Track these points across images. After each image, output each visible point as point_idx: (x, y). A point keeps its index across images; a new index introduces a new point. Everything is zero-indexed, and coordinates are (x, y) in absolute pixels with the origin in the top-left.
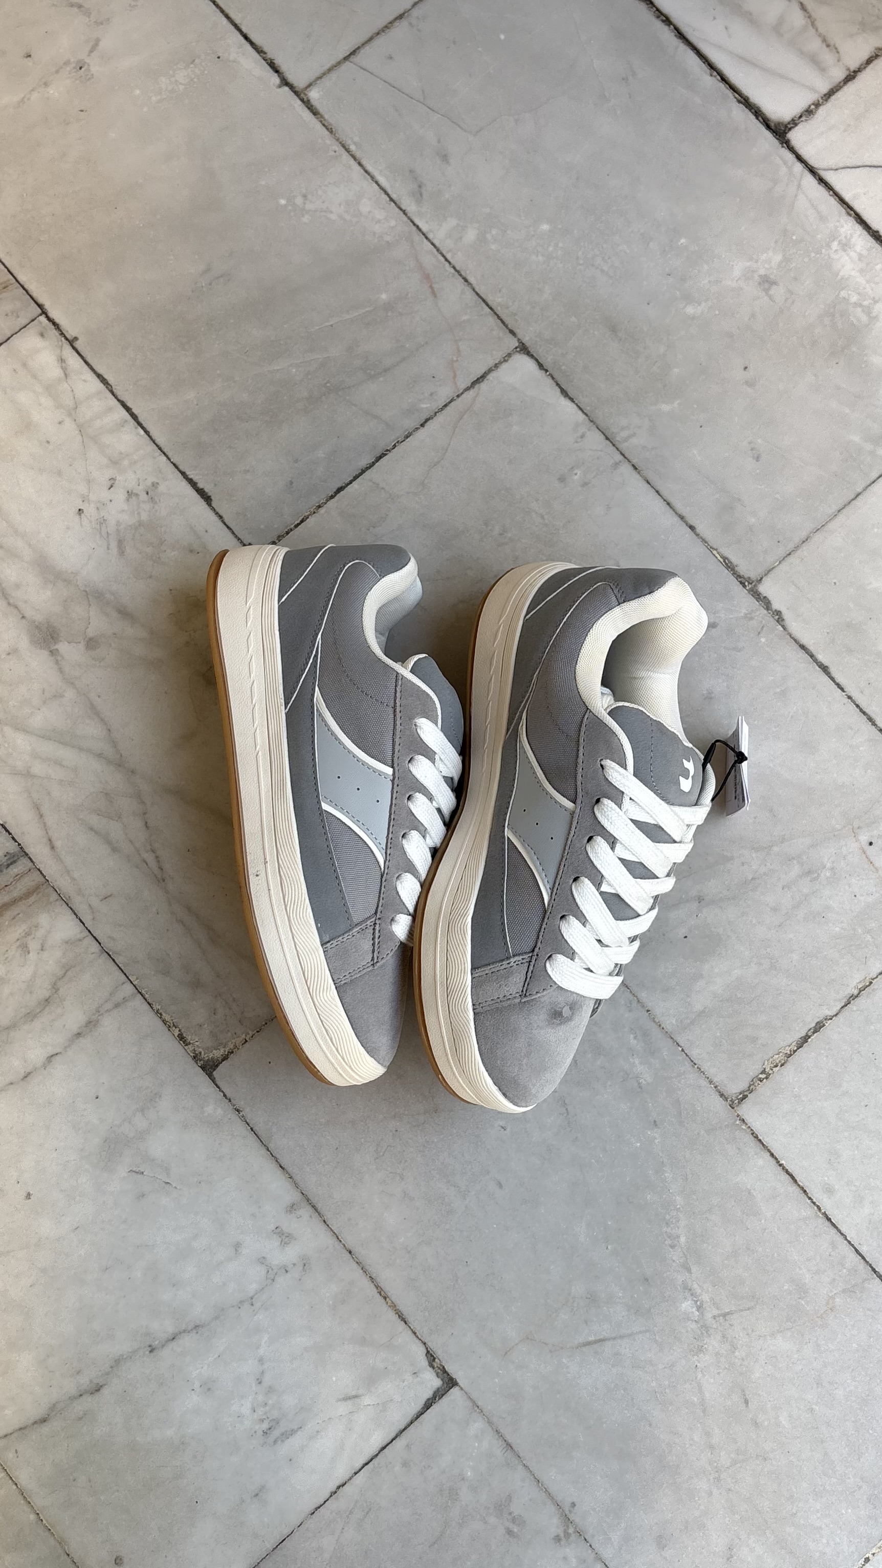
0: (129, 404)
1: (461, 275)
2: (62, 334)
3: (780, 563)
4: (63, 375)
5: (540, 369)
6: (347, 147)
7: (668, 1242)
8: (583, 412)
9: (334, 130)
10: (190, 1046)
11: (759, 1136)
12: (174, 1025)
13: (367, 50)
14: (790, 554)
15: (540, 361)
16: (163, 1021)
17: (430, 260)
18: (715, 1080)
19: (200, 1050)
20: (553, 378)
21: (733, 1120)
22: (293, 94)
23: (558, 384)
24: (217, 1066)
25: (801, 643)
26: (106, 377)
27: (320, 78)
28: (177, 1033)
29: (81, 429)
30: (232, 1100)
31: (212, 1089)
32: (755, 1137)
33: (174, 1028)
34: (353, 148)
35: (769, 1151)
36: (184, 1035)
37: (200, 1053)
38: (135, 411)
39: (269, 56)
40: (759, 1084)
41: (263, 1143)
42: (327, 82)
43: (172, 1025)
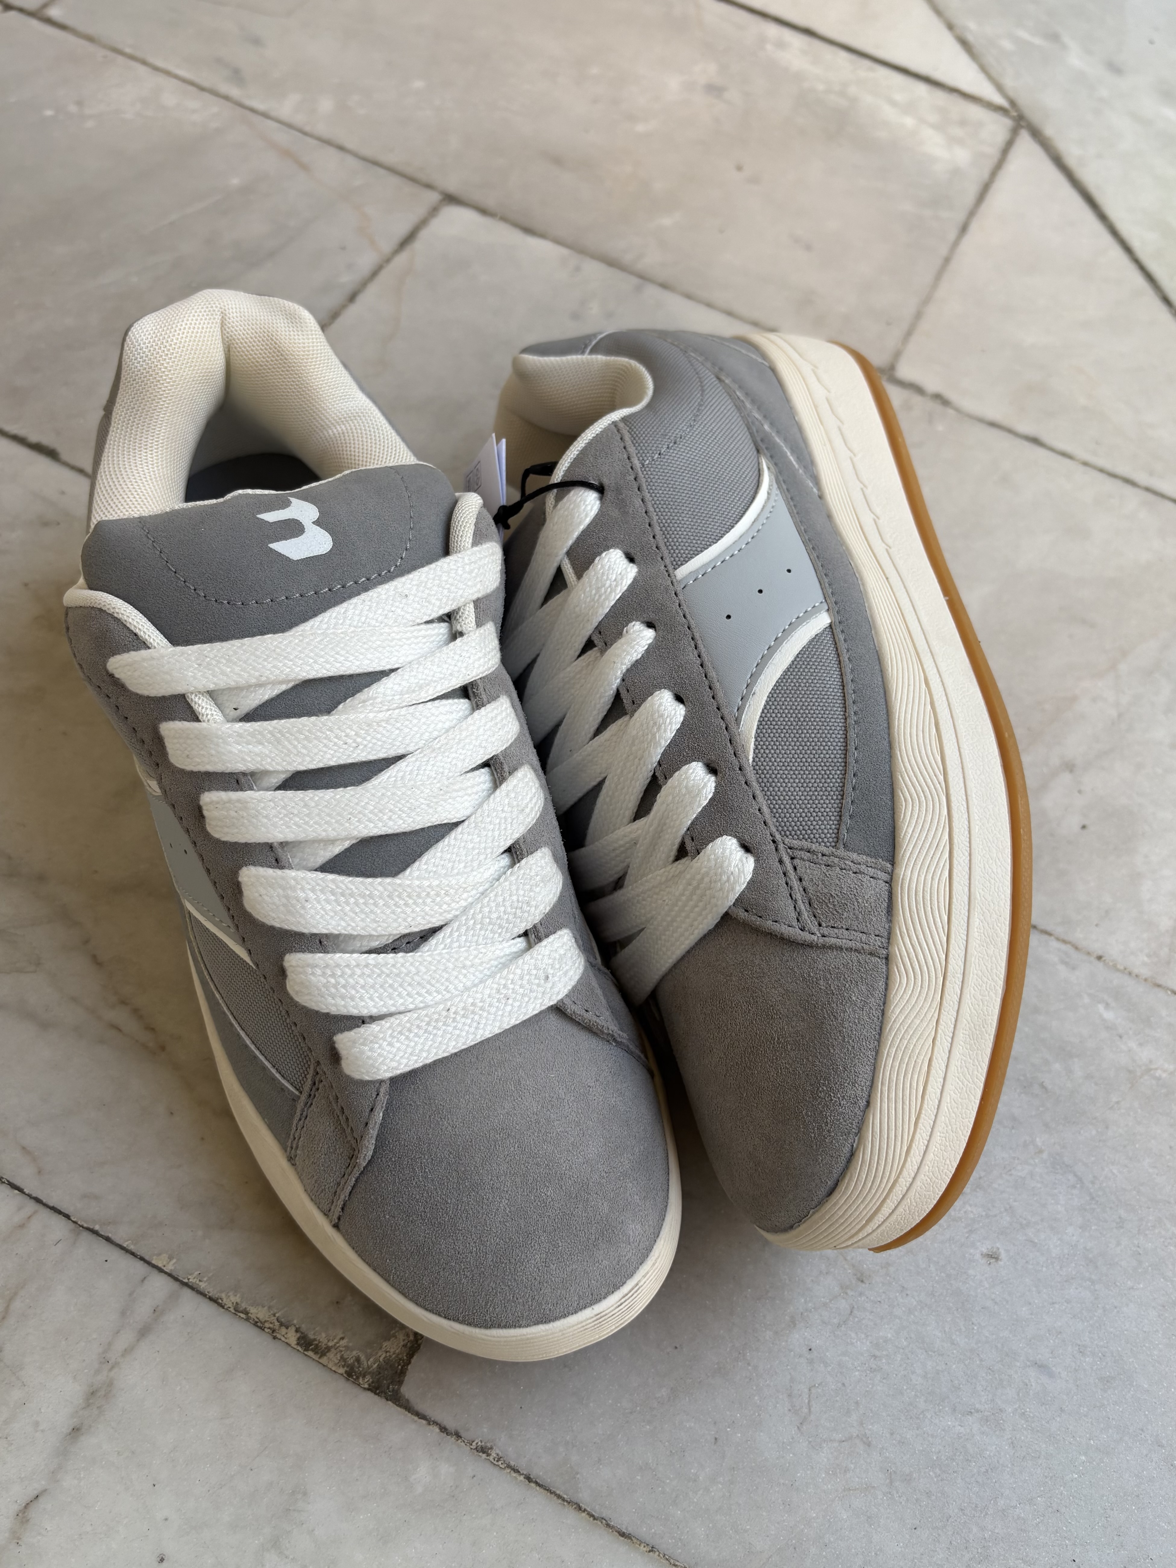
1: (330, 144)
3: (903, 345)
5: (487, 212)
6: (119, 51)
8: (564, 245)
9: (95, 39)
10: (331, 1355)
12: (282, 1324)
14: (909, 333)
15: (480, 206)
16: (255, 1324)
17: (283, 137)
19: (354, 1353)
20: (506, 220)
23: (516, 225)
24: (403, 1373)
28: (292, 1337)
30: (462, 1434)
31: (411, 1427)
33: (283, 1330)
34: (128, 50)
36: (311, 1336)
37: (358, 1360)
41: (564, 1500)
43: (277, 1324)
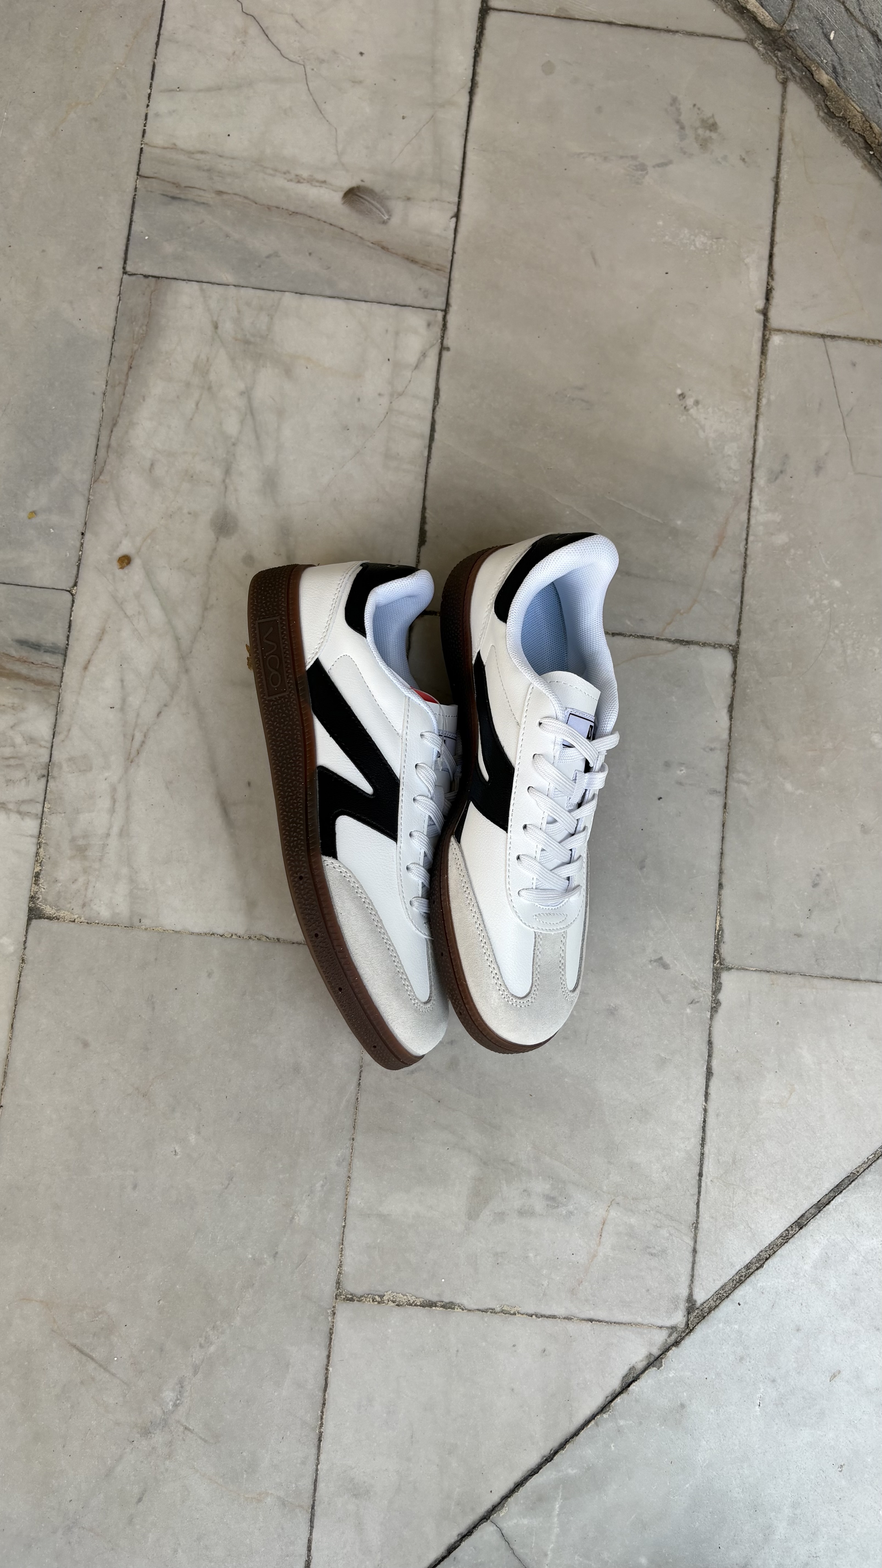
0: (437, 427)
1: (745, 559)
2: (443, 337)
3: (755, 971)
4: (415, 365)
5: (732, 676)
6: (761, 397)
7: (202, 1340)
8: (730, 734)
9: (764, 376)
10: (36, 887)
11: (333, 1335)
12: (41, 863)
13: (844, 344)
14: (768, 972)
15: (737, 670)
16: (37, 853)
17: (735, 529)
18: (345, 1268)
19: (40, 896)
20: (734, 691)
21: (328, 1307)
22: (762, 325)
23: (732, 698)
24: (40, 918)
25: (712, 1039)
26: (441, 393)
27: (792, 332)
28: (37, 869)
29: (390, 411)
30: (26, 950)
31: (22, 927)
32: (330, 1333)
33: (38, 865)
34: (764, 401)
35: (329, 1352)
36: (40, 877)
37: (38, 898)
38: (436, 436)
39: (773, 284)
40: (369, 1301)
41: (16, 998)
42: (793, 339)
43: (40, 861)
